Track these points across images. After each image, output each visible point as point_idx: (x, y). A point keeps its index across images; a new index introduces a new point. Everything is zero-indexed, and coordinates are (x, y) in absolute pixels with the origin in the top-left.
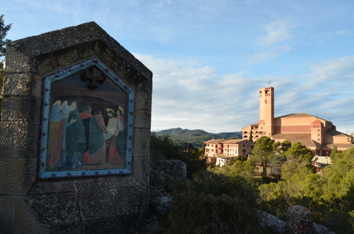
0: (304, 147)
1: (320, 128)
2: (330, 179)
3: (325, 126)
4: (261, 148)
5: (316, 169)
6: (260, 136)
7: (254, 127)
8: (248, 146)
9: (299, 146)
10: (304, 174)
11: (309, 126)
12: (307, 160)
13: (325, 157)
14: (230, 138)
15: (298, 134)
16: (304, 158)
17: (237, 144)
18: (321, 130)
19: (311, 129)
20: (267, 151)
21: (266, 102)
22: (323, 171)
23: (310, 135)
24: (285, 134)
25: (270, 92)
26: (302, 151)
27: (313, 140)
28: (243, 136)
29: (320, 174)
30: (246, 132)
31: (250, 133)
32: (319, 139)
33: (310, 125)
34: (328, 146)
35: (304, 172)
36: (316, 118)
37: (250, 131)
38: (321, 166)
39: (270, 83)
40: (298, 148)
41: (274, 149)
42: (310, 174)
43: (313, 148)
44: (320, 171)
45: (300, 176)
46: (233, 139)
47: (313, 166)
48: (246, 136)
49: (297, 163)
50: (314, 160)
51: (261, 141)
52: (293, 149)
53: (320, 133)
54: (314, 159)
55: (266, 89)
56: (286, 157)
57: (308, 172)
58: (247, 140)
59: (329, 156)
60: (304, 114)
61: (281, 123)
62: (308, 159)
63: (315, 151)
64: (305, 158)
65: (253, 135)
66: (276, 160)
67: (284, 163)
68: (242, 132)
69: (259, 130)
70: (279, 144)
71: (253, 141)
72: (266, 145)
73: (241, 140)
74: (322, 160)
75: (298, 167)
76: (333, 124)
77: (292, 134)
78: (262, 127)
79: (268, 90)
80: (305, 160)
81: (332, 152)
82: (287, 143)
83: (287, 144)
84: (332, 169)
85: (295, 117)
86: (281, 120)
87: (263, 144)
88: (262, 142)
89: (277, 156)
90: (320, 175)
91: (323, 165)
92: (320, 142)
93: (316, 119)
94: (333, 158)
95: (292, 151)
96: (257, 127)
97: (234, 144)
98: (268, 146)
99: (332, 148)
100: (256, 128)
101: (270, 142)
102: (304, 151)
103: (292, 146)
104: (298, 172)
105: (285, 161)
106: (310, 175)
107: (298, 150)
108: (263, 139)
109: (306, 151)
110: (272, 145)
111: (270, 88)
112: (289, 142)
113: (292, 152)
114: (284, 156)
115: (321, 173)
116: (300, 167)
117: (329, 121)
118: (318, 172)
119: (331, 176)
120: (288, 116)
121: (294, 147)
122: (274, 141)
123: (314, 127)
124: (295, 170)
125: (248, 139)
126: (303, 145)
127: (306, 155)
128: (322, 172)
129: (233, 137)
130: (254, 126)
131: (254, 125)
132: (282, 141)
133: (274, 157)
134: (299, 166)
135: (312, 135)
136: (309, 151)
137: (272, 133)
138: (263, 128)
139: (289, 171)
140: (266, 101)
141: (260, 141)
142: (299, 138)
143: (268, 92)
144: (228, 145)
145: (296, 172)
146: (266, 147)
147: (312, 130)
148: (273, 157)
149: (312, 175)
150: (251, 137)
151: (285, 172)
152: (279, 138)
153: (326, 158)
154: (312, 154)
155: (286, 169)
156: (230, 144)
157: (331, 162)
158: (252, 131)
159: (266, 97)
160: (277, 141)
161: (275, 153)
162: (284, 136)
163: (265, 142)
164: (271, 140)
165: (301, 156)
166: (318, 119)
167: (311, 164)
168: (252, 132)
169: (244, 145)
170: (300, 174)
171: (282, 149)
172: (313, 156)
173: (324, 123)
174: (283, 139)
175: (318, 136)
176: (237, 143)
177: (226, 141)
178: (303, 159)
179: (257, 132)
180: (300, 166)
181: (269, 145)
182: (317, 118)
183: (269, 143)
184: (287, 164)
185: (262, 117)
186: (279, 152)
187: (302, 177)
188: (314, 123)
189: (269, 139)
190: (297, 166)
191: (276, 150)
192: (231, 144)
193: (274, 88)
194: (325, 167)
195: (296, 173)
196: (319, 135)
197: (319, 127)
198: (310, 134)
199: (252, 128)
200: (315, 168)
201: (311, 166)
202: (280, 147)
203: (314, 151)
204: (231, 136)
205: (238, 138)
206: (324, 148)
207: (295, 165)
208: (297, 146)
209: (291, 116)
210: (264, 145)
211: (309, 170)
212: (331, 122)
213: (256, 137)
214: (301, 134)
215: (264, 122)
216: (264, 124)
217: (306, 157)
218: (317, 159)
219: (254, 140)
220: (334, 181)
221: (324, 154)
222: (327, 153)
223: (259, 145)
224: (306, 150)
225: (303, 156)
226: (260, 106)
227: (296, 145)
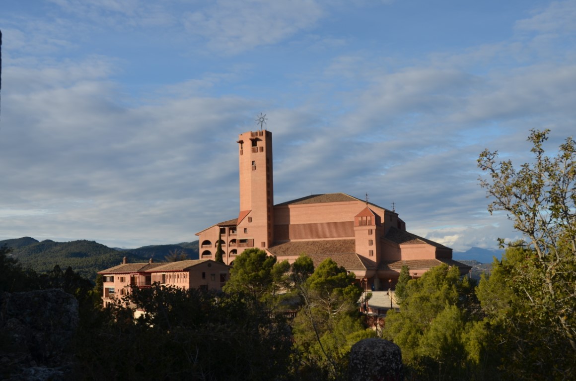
0: (342, 270)
1: (374, 227)
2: (398, 338)
3: (382, 221)
4: (246, 277)
5: (369, 319)
6: (241, 251)
7: (227, 229)
8: (214, 275)
9: (331, 269)
10: (343, 332)
11: (352, 223)
12: (349, 300)
13: (385, 293)
14: (168, 260)
15: (328, 242)
16: (343, 295)
17: (185, 273)
18: (376, 230)
19: (355, 228)
20: (258, 285)
21: (254, 168)
22: (382, 322)
23: (353, 243)
24: (300, 242)
25: (262, 144)
26: (337, 279)
27: (358, 255)
28: (201, 251)
29: (377, 329)
30: (207, 242)
31: (217, 244)
32: (371, 253)
33: (353, 220)
34: (391, 266)
35: (344, 329)
36: (365, 203)
37: (218, 239)
38: (379, 313)
39: (262, 120)
40: (329, 273)
41: (275, 279)
42: (358, 330)
43: (361, 274)
44: (376, 325)
45: (335, 337)
46: (176, 261)
47: (361, 314)
48: (207, 253)
49: (329, 308)
50: (364, 298)
51: (245, 260)
52: (318, 276)
53: (373, 237)
54: (364, 296)
55: (253, 134)
56: (302, 297)
57: (352, 327)
58: (210, 261)
59: (393, 289)
60: (340, 194)
61: (288, 216)
62: (351, 297)
63: (366, 280)
64: (345, 296)
65: (224, 249)
66: (281, 304)
67: (299, 311)
68: (197, 242)
69: (239, 235)
70: (286, 266)
71: (224, 263)
72: (258, 271)
73: (195, 262)
74: (380, 299)
75: (330, 317)
76: (399, 216)
77: (314, 243)
78: (245, 229)
79: (259, 137)
80: (344, 300)
81: (400, 279)
82: (304, 263)
83: (305, 265)
84: (402, 316)
85: (321, 202)
86: (288, 209)
87: (248, 268)
88: (247, 263)
89: (283, 296)
90: (377, 333)
91: (382, 311)
92: (374, 259)
93: (364, 206)
94: (401, 294)
95: (316, 281)
96: (233, 228)
97: (179, 273)
98: (260, 273)
99: (399, 271)
100: (231, 231)
101: (265, 263)
102: (342, 280)
103: (316, 269)
104: (331, 330)
105: (301, 306)
106: (356, 333)
107: (329, 278)
108: (249, 257)
109: (347, 280)
110: (272, 271)
111: (261, 134)
112: (308, 260)
113: (316, 284)
114: (299, 294)
115: (379, 328)
116: (335, 319)
117: (391, 210)
118: (371, 326)
119: (399, 331)
120: (304, 201)
121: (320, 271)
122: (275, 260)
123: (362, 224)
124: (324, 326)
125: (213, 258)
126: (339, 266)
127: (347, 289)
128: (382, 326)
129: (175, 257)
130: (227, 226)
131: (226, 222)
132: (292, 260)
133: (276, 299)
134: (332, 316)
135: (356, 243)
136: (352, 279)
137: (269, 241)
138: (247, 230)
139: (311, 328)
140: (255, 163)
141: (242, 261)
142: (331, 251)
143: (258, 143)
144: (164, 276)
145: (326, 330)
146: (258, 275)
147: (356, 233)
148: (274, 298)
149: (361, 332)
150: (220, 253)
151: (302, 332)
152: (285, 253)
153: (388, 294)
154: (359, 285)
155: (303, 326)
156: (168, 274)
157: (398, 304)
158: (223, 238)
159: (254, 154)
160: (280, 259)
161: (277, 289)
162: (296, 249)
163: (253, 263)
164: (268, 257)
165: (335, 292)
166: (369, 206)
167: (358, 310)
168: (221, 242)
169: (204, 275)
170: (336, 333)
171: (294, 278)
172: (362, 290)
173: (381, 214)
174: (294, 255)
175: (370, 245)
176: (185, 270)
177: (158, 266)
178: (341, 297)
179: (234, 241)
180: (335, 315)
181: (264, 269)
182: (368, 203)
183: (263, 266)
184: (305, 312)
185: (246, 204)
186: (287, 286)
187: (341, 340)
188: (361, 215)
189: (263, 256)
190: (328, 315)
191: (279, 280)
192: (171, 274)
193: (271, 133)
194: (388, 312)
195: (326, 333)
196: (371, 243)
197: (370, 224)
198: (352, 240)
199: (222, 231)
200: (367, 317)
201: (357, 314)
202: (290, 273)
203: (363, 279)
204: (171, 252)
205: (187, 258)
206: (383, 273)
207: (323, 315)
208: (327, 268)
209: (312, 199)
210: (253, 271)
211: (353, 322)
212: (395, 212)
213: (232, 254)
214: (333, 241)
215: (249, 215)
216: (250, 220)
217: (347, 293)
218: (369, 297)
219: (227, 260)
220: (406, 341)
221: (384, 286)
222: (390, 281)
223: (241, 271)
224: (347, 277)
225: (341, 292)
226: (241, 176)
227: (324, 266)
